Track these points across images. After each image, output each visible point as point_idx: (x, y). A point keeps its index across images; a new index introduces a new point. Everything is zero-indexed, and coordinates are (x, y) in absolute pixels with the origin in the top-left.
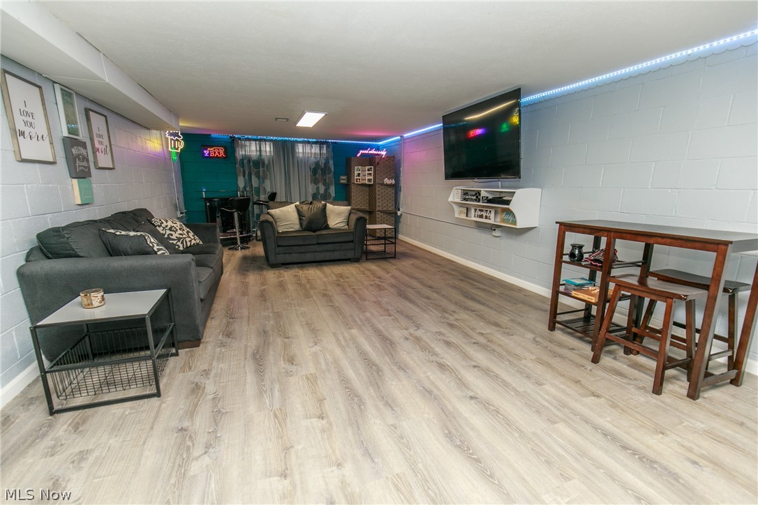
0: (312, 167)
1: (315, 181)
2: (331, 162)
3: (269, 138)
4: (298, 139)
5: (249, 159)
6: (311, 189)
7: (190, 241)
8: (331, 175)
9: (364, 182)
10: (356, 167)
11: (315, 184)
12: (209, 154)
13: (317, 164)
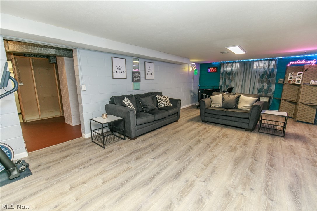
0: (261, 74)
1: (261, 82)
2: (276, 71)
3: (237, 61)
4: (254, 60)
5: (226, 72)
6: (258, 86)
7: (166, 105)
8: (274, 78)
9: (294, 82)
10: (290, 73)
11: (262, 83)
12: (210, 71)
13: (265, 72)
